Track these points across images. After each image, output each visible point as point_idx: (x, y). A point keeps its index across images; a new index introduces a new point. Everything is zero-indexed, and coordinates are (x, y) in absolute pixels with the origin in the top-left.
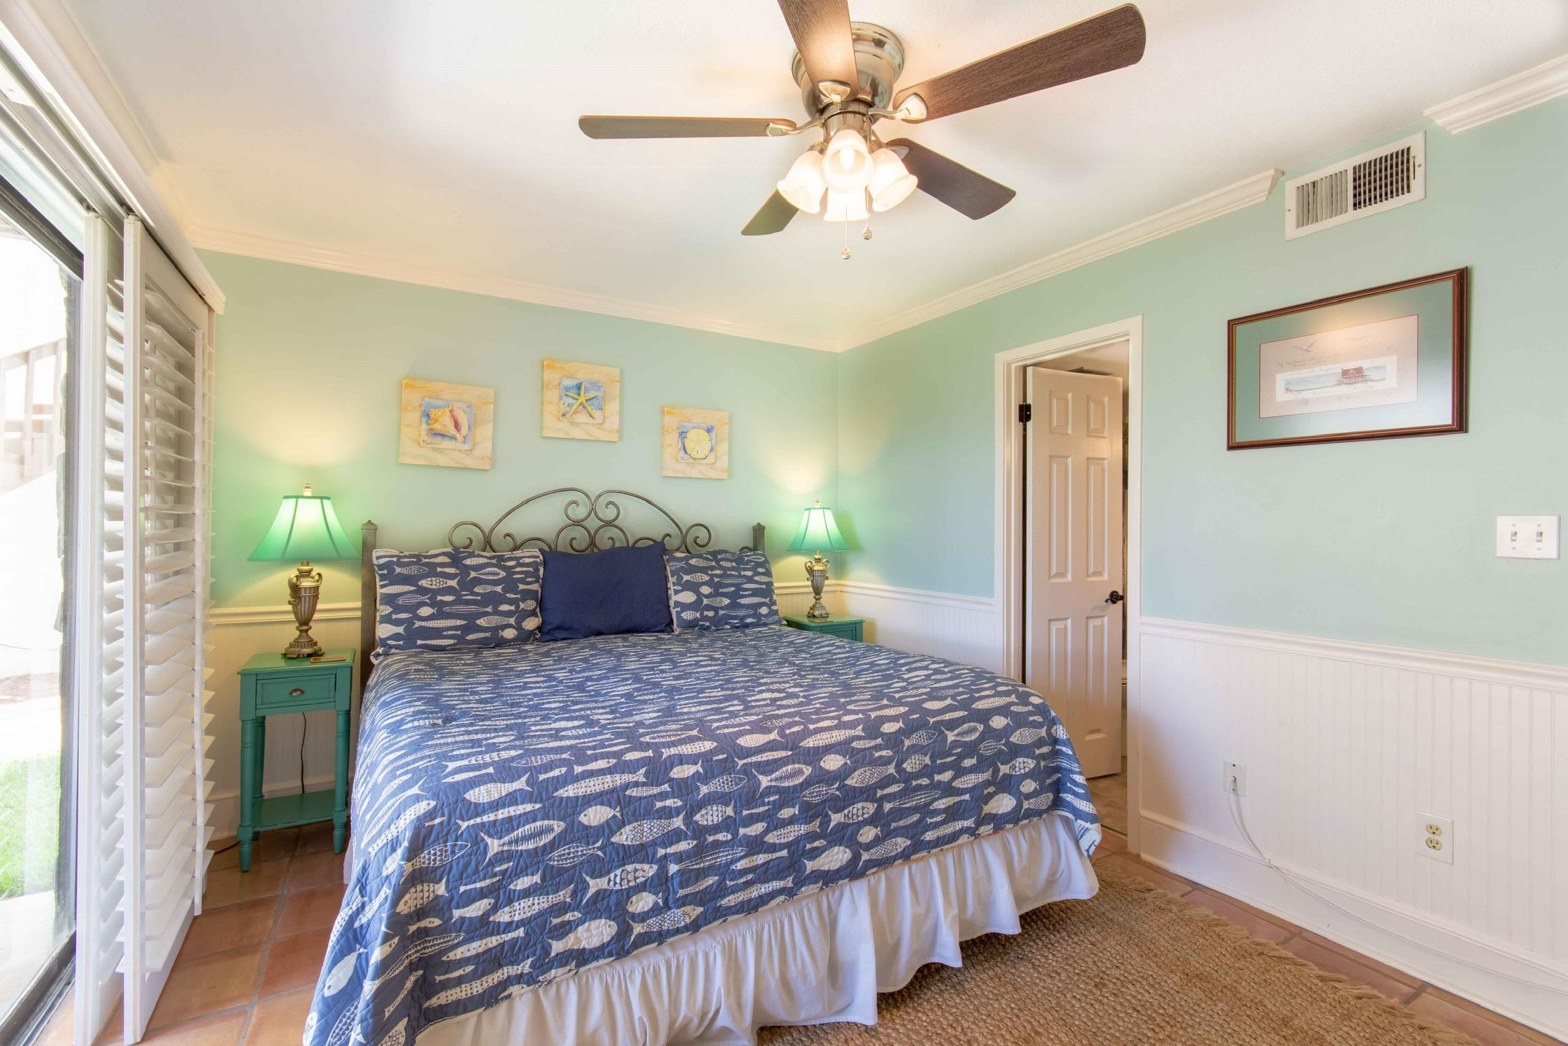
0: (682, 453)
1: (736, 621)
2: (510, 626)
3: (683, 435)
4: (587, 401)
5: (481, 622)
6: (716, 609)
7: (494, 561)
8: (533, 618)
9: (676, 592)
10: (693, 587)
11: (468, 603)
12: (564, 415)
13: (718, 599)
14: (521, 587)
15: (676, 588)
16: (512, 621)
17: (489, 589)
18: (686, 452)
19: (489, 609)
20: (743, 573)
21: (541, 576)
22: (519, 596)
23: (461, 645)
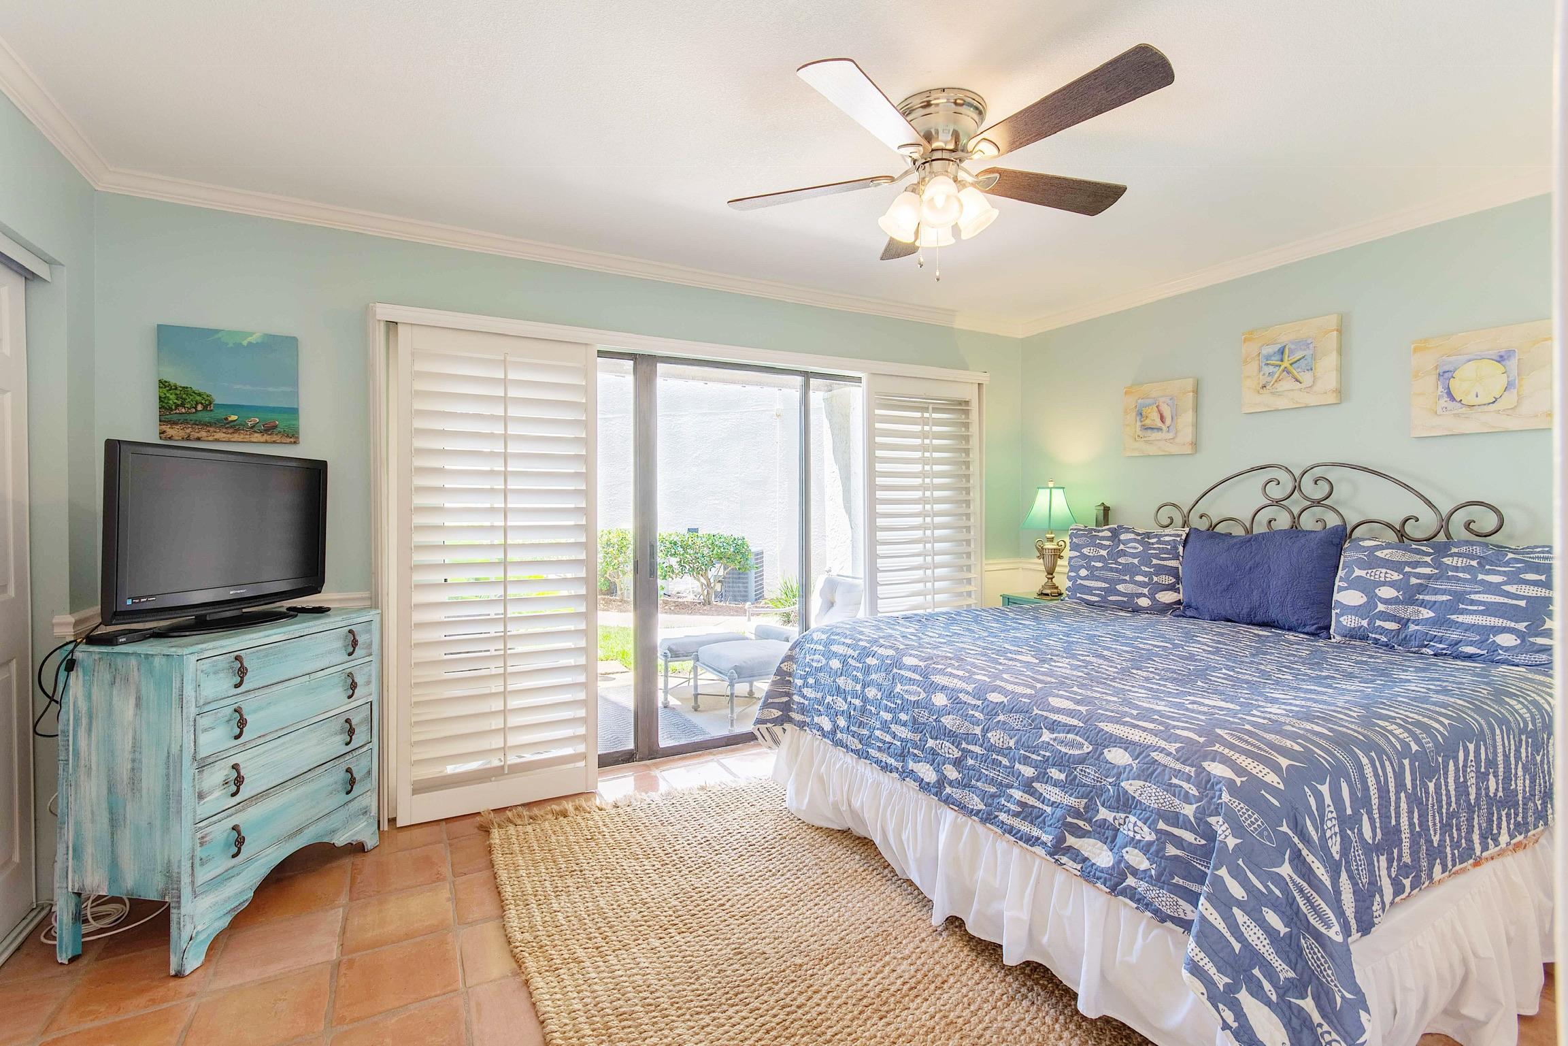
0: (1445, 400)
1: (1441, 646)
2: (1145, 596)
3: (1445, 376)
4: (1291, 364)
5: (1120, 587)
6: (1404, 623)
7: (1139, 538)
8: (1171, 592)
9: (1341, 589)
10: (1368, 587)
11: (1111, 570)
12: (1264, 387)
13: (1411, 609)
14: (1155, 561)
15: (1341, 584)
16: (1146, 591)
17: (1130, 560)
18: (1452, 398)
19: (1127, 578)
20: (1480, 577)
21: (1181, 554)
22: (1152, 570)
23: (1101, 606)
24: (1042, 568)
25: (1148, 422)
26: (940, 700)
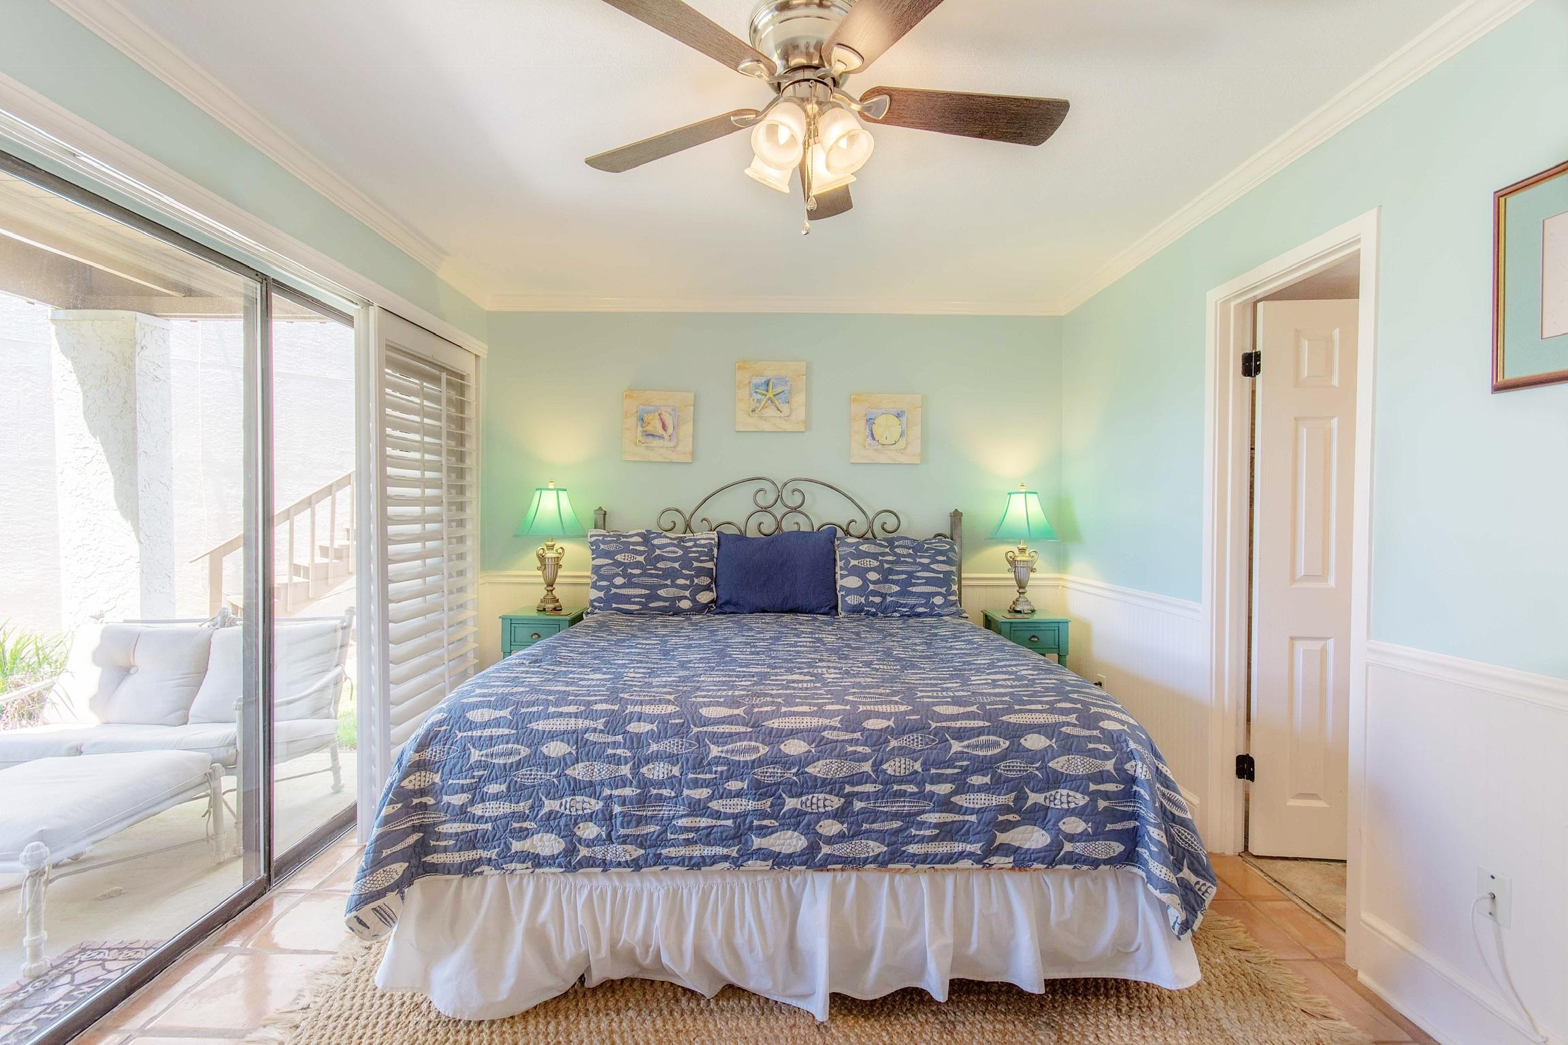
0: (869, 440)
1: (905, 610)
2: (686, 598)
3: (870, 421)
4: (774, 396)
5: (662, 592)
6: (883, 596)
7: (675, 542)
8: (708, 592)
9: (843, 577)
10: (860, 572)
11: (651, 576)
12: (753, 411)
13: (887, 585)
14: (695, 564)
15: (842, 572)
16: (687, 593)
17: (669, 564)
18: (874, 439)
19: (669, 582)
20: (918, 560)
21: (716, 556)
22: (693, 573)
23: (645, 611)
24: (542, 580)
25: (649, 428)
26: (795, 747)
